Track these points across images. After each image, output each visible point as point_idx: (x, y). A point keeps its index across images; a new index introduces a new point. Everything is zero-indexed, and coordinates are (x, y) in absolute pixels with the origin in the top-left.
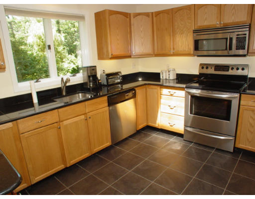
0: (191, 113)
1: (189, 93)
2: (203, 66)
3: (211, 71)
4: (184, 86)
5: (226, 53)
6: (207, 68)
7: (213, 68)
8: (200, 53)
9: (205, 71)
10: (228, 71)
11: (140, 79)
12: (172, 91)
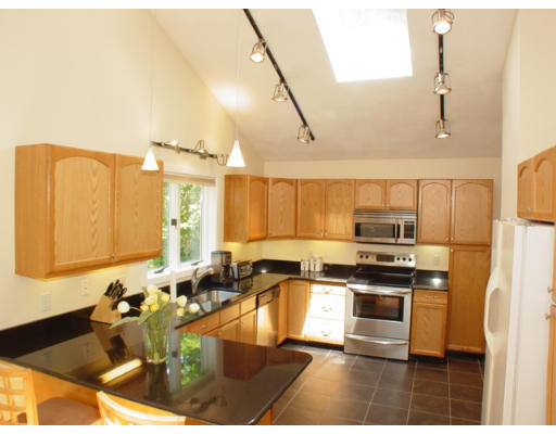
0: (354, 315)
1: (352, 290)
2: (362, 254)
3: (372, 261)
4: (344, 281)
5: (393, 241)
6: (367, 257)
7: (375, 258)
8: (362, 239)
9: (365, 261)
10: (393, 260)
11: (264, 271)
12: (328, 288)
